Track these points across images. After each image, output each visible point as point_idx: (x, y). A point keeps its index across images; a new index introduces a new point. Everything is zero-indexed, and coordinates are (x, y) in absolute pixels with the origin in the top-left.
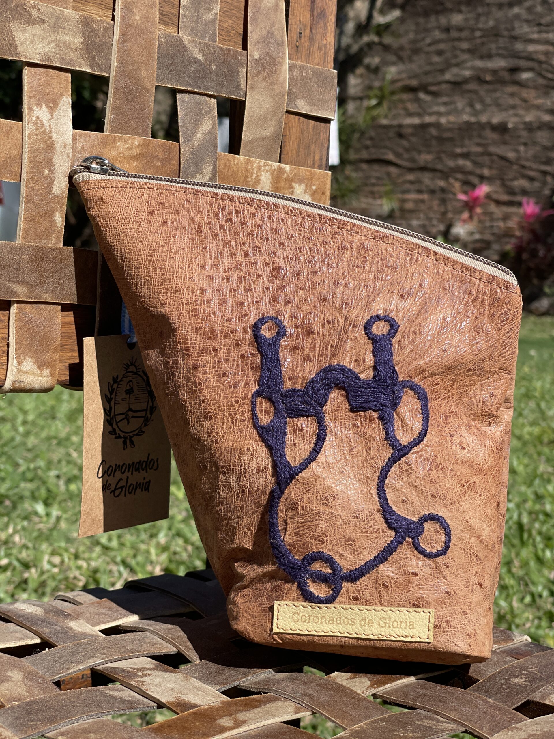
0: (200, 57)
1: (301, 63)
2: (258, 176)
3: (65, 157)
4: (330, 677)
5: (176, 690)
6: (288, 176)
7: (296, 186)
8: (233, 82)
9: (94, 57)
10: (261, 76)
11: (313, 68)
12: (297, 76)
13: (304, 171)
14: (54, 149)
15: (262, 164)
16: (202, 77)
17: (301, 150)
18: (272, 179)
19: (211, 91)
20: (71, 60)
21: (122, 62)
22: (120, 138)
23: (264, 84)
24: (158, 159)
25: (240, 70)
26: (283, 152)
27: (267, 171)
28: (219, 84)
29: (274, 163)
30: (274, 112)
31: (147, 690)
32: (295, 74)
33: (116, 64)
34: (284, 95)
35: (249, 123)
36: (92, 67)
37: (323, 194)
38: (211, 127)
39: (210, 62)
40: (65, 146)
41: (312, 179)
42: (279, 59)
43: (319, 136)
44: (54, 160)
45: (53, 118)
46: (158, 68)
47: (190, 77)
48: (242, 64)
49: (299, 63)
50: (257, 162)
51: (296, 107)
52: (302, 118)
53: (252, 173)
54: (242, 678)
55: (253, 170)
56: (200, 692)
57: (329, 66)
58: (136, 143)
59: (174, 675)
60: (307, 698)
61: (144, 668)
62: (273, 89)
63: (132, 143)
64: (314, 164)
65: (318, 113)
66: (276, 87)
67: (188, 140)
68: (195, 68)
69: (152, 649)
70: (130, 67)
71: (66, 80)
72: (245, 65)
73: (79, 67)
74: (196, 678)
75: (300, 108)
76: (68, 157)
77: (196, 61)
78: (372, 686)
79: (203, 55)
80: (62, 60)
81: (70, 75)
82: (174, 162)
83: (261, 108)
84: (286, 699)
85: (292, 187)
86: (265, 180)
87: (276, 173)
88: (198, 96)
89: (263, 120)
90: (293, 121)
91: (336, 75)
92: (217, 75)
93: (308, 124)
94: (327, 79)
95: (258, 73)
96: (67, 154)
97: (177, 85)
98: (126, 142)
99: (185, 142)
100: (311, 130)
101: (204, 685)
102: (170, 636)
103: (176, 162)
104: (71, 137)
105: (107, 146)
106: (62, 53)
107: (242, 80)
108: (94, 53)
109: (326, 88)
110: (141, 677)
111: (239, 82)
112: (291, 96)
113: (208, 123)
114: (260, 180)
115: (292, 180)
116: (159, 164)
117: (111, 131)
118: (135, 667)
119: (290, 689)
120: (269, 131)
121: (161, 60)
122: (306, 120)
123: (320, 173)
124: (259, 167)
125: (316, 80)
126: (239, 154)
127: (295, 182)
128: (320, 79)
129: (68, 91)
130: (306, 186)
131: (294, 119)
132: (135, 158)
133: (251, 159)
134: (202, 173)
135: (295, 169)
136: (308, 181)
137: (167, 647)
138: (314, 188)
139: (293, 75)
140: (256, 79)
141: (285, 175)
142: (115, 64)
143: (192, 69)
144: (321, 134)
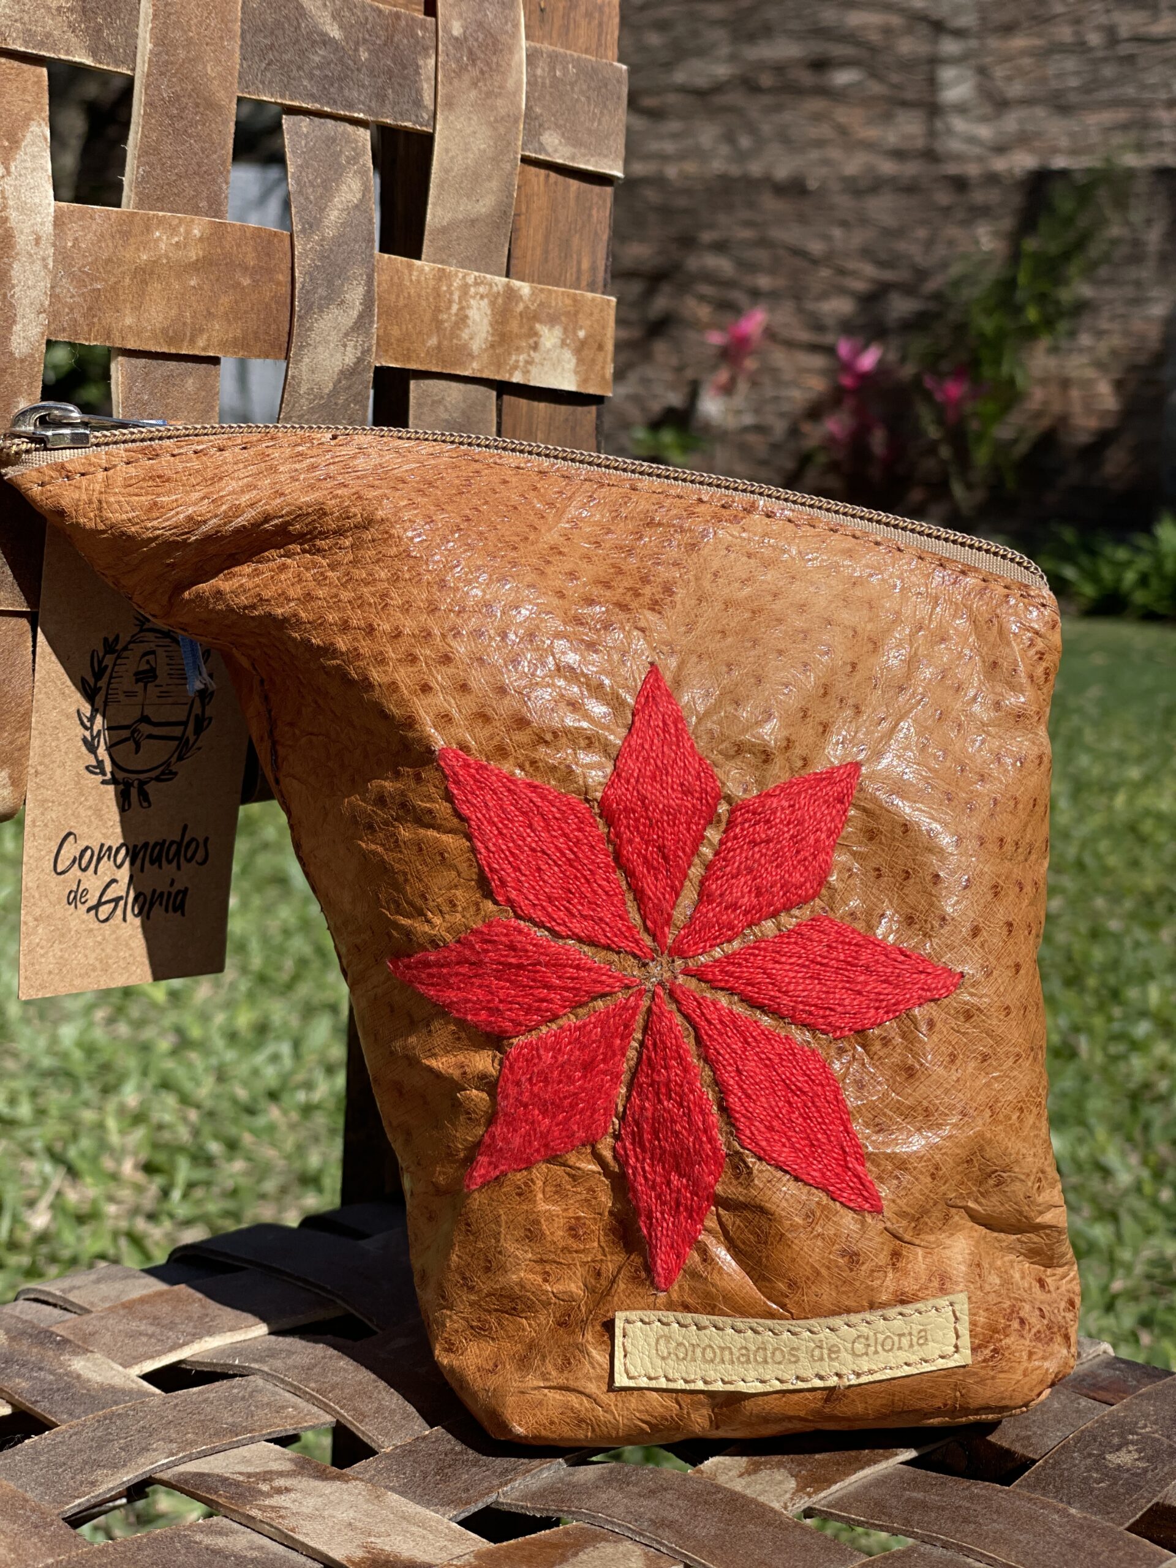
0: (335, 32)
1: (551, 48)
2: (461, 309)
3: (38, 267)
4: (702, 1472)
5: (360, 1525)
6: (527, 307)
7: (543, 329)
8: (407, 89)
9: (99, 30)
10: (466, 77)
11: (579, 58)
12: (543, 78)
13: (559, 295)
14: (11, 246)
15: (470, 280)
16: (340, 79)
17: (551, 246)
18: (493, 314)
19: (360, 111)
20: (48, 35)
21: (161, 41)
22: (161, 221)
23: (473, 94)
24: (245, 269)
25: (421, 62)
26: (514, 254)
27: (482, 297)
28: (377, 95)
29: (497, 279)
30: (496, 160)
31: (293, 1530)
32: (539, 72)
33: (150, 46)
34: (516, 121)
35: (441, 186)
36: (94, 53)
37: (601, 347)
38: (359, 196)
39: (357, 44)
40: (37, 241)
41: (576, 313)
42: (504, 38)
43: (590, 216)
44: (13, 273)
45: (9, 173)
46: (244, 58)
47: (311, 77)
48: (426, 49)
49: (546, 47)
50: (462, 276)
51: (542, 148)
52: (553, 175)
53: (450, 302)
54: (501, 1485)
55: (451, 294)
56: (414, 1529)
57: (610, 54)
58: (196, 232)
59: (344, 1486)
60: (667, 1533)
61: (271, 1472)
62: (493, 108)
63: (188, 232)
64: (578, 279)
65: (587, 162)
66: (499, 102)
67: (311, 227)
68: (324, 57)
69: (277, 1421)
70: (182, 53)
71: (38, 82)
72: (432, 52)
73: (67, 53)
74: (393, 1489)
75: (550, 150)
76: (46, 266)
77: (326, 41)
78: (800, 1489)
79: (340, 27)
80: (28, 35)
81: (45, 71)
82: (281, 277)
83: (466, 151)
84: (618, 1537)
85: (536, 334)
86: (477, 318)
87: (500, 301)
88: (330, 123)
89: (473, 179)
90: (534, 180)
91: (625, 75)
92: (372, 73)
93: (567, 188)
94: (606, 86)
95: (463, 69)
96: (44, 259)
97: (283, 96)
98: (174, 230)
99: (303, 230)
100: (572, 203)
101: (419, 1509)
102: (313, 1385)
103: (283, 278)
104: (51, 218)
105: (132, 240)
106: (26, 18)
107: (425, 86)
108: (100, 20)
109: (605, 106)
110: (268, 1495)
111: (419, 91)
112: (534, 125)
113: (354, 187)
114: (467, 317)
115: (535, 318)
116: (246, 282)
117: (140, 204)
118: (250, 1470)
119: (622, 1508)
120: (485, 204)
121: (248, 37)
122: (560, 178)
123: (593, 300)
124: (465, 288)
125: (585, 87)
126: (419, 258)
127: (541, 322)
128: (593, 85)
129: (42, 110)
130: (565, 330)
131: (537, 176)
132: (195, 267)
133: (448, 269)
134: (342, 302)
135: (542, 290)
136: (569, 318)
137: (309, 1413)
138: (582, 334)
139: (535, 76)
140: (456, 82)
141: (521, 306)
142: (145, 45)
143: (317, 59)
144: (594, 212)
